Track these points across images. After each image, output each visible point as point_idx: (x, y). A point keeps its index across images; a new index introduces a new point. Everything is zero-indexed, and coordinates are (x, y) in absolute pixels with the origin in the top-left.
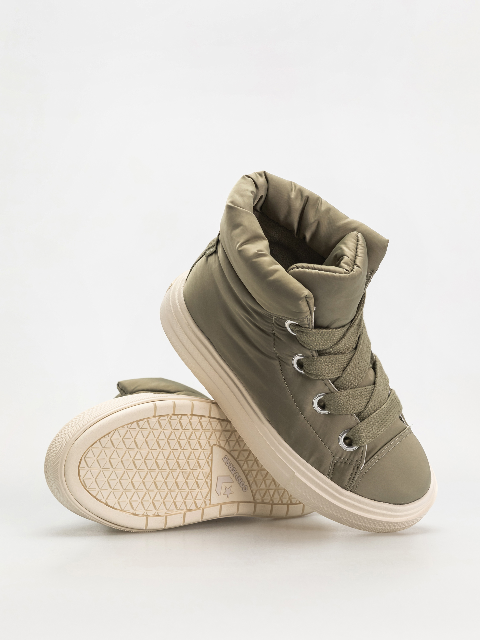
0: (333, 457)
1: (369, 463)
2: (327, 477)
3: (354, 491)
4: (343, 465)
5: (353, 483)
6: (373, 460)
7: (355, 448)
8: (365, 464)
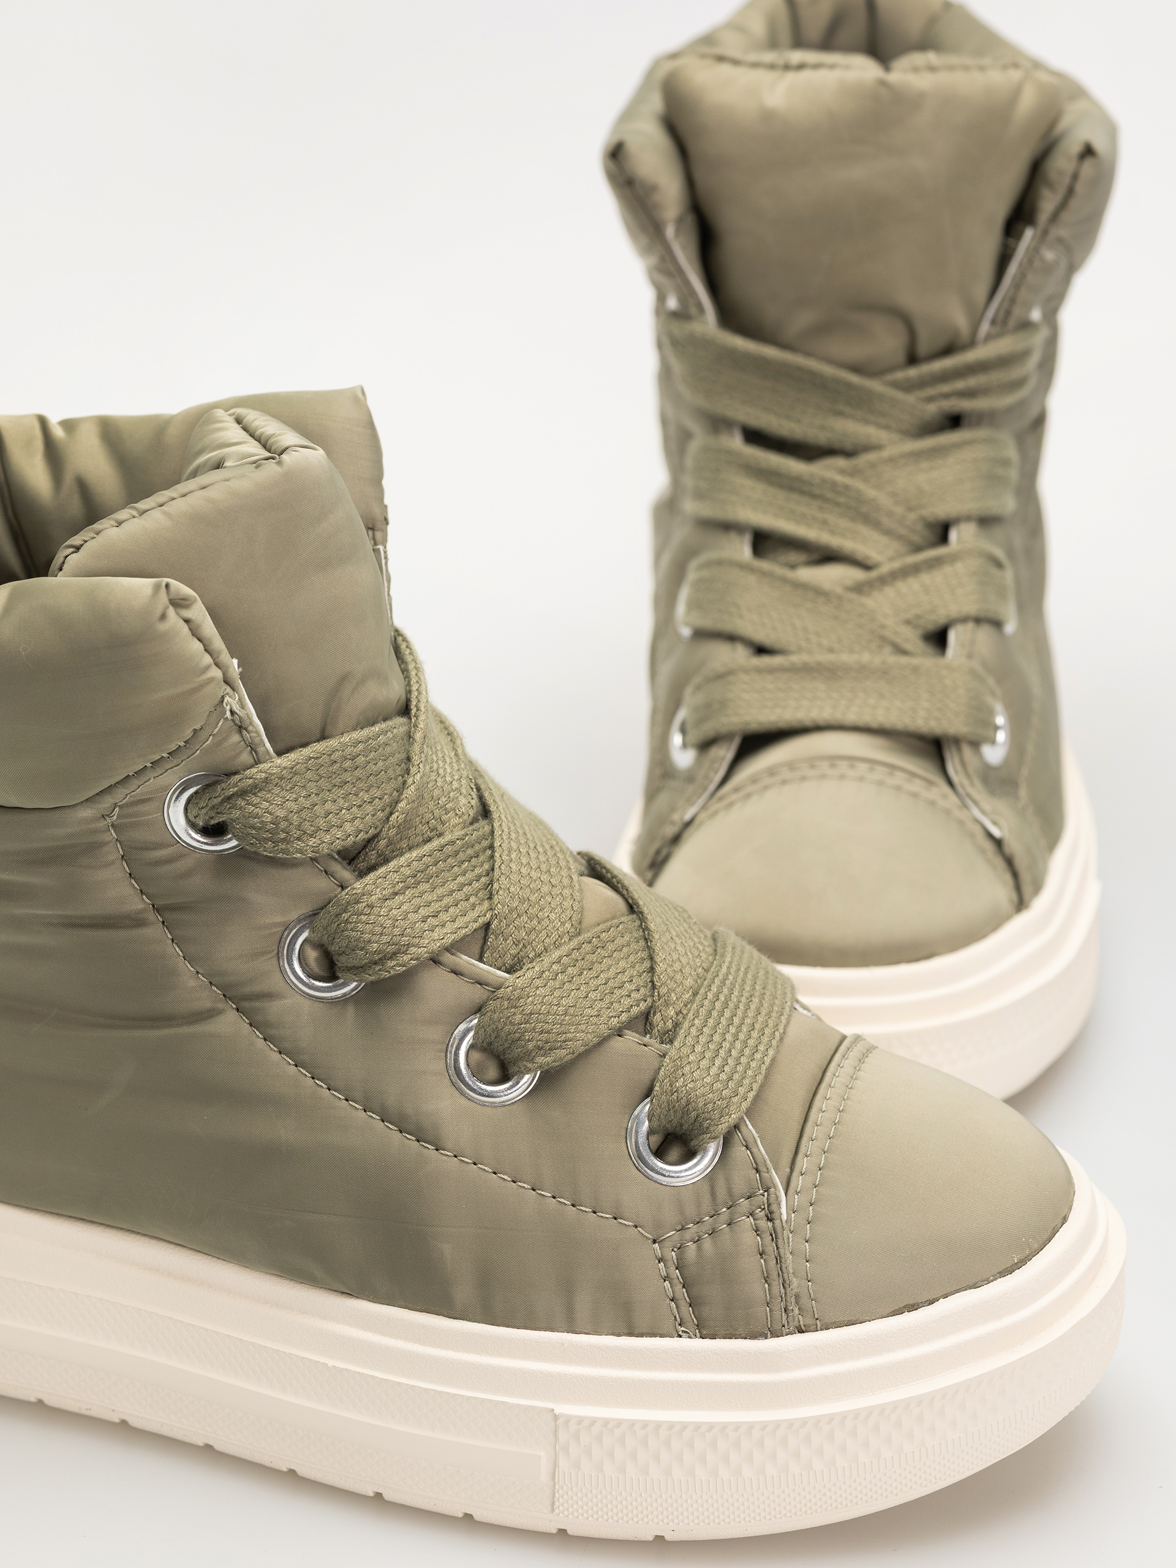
0: (654, 1242)
1: (798, 1182)
2: (680, 1336)
3: (810, 1321)
4: (707, 1244)
5: (788, 1290)
6: (803, 1163)
7: (711, 1153)
8: (786, 1194)
